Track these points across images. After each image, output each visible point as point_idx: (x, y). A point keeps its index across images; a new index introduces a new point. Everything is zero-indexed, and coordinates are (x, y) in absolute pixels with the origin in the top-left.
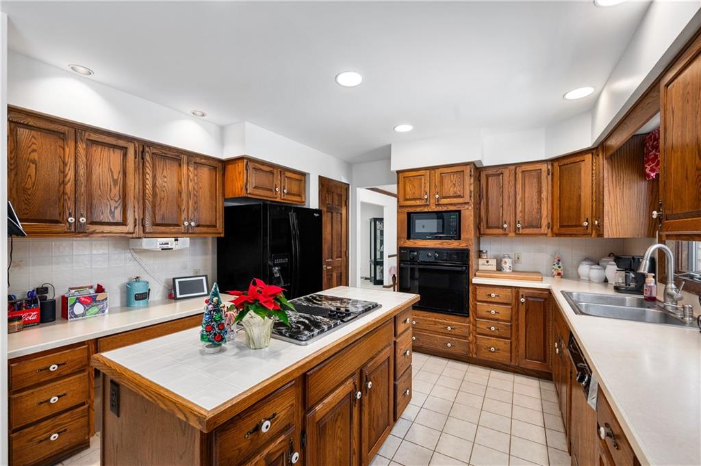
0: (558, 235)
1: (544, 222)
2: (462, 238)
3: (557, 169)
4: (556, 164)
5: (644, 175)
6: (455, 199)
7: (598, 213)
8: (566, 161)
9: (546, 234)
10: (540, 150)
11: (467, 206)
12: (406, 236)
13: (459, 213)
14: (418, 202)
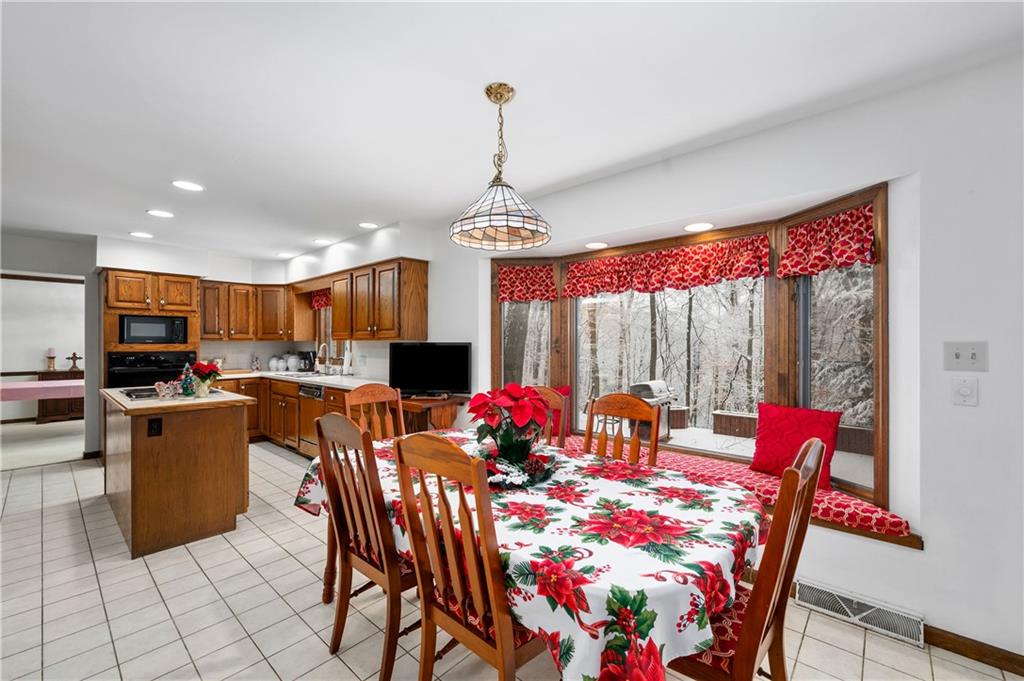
0: (261, 339)
1: (251, 330)
2: (189, 341)
3: (260, 293)
4: (259, 289)
5: (312, 307)
6: (182, 307)
7: (290, 324)
8: (265, 289)
9: (251, 339)
10: (248, 278)
11: (193, 314)
12: (118, 340)
13: (185, 319)
14: (136, 305)
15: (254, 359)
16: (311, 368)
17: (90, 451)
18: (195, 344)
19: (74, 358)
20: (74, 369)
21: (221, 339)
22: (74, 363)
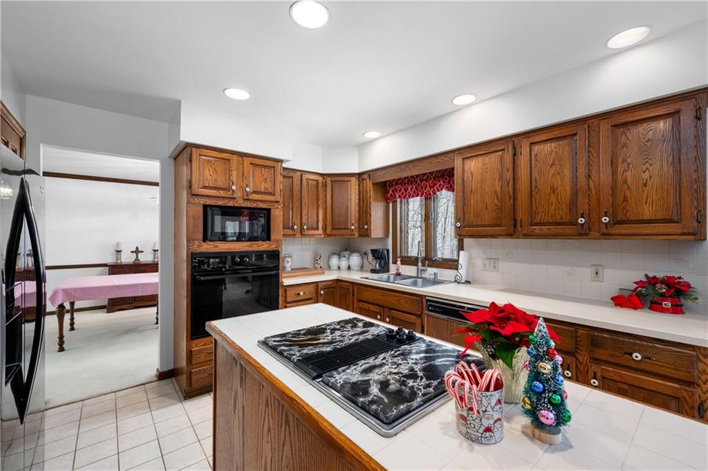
0: (331, 235)
1: (320, 225)
2: (272, 238)
3: (329, 184)
4: (330, 179)
5: (387, 198)
6: (266, 196)
7: (366, 218)
8: (335, 179)
9: (321, 235)
11: (277, 205)
12: (201, 237)
13: (269, 211)
14: (222, 193)
15: (316, 258)
16: (385, 268)
17: (165, 369)
18: (277, 241)
19: (137, 251)
20: (136, 262)
21: (294, 235)
22: (137, 257)
